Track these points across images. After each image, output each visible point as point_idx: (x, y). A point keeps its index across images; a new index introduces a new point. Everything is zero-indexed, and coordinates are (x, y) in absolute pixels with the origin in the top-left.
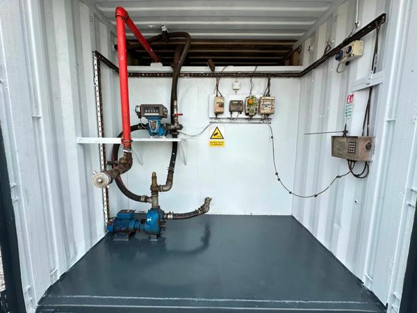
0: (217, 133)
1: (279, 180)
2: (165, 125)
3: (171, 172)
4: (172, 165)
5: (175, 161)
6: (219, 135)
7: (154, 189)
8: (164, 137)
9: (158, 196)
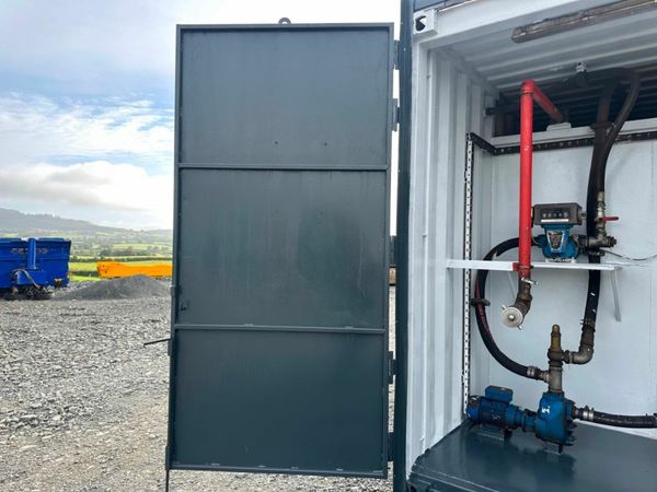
2: (576, 239)
3: (588, 329)
4: (590, 315)
5: (596, 307)
7: (555, 356)
8: (573, 261)
9: (561, 371)
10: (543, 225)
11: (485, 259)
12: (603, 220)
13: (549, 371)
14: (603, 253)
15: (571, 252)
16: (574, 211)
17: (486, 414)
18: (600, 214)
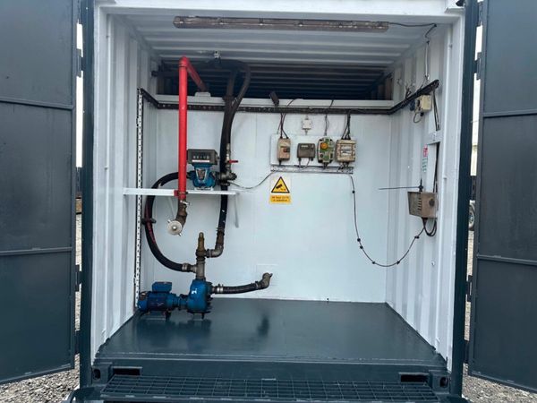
0: (281, 185)
1: (361, 247)
2: (214, 174)
3: (221, 233)
4: (222, 225)
5: (225, 219)
6: (283, 187)
7: (200, 254)
8: (212, 189)
9: (204, 263)
10: (193, 164)
11: (153, 188)
12: (230, 162)
13: (197, 265)
14: (229, 184)
15: (210, 183)
16: (213, 155)
17: (153, 303)
18: (228, 158)
